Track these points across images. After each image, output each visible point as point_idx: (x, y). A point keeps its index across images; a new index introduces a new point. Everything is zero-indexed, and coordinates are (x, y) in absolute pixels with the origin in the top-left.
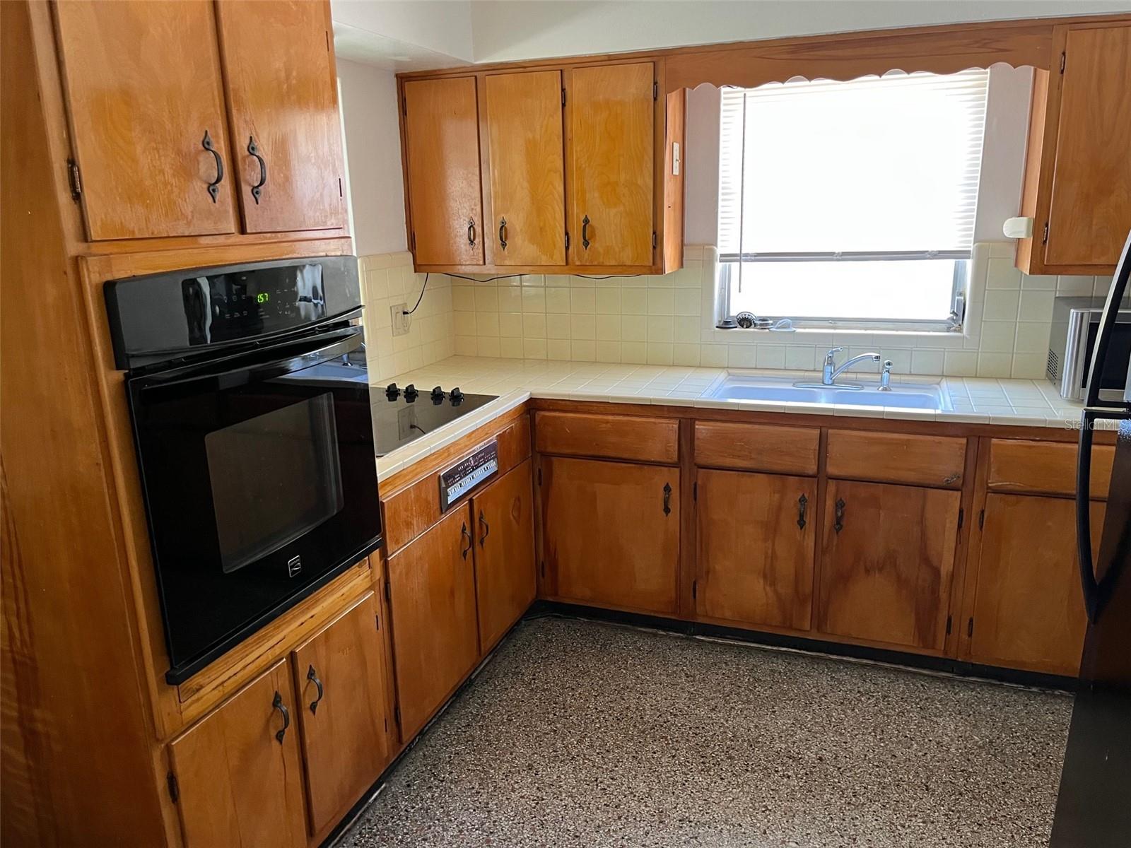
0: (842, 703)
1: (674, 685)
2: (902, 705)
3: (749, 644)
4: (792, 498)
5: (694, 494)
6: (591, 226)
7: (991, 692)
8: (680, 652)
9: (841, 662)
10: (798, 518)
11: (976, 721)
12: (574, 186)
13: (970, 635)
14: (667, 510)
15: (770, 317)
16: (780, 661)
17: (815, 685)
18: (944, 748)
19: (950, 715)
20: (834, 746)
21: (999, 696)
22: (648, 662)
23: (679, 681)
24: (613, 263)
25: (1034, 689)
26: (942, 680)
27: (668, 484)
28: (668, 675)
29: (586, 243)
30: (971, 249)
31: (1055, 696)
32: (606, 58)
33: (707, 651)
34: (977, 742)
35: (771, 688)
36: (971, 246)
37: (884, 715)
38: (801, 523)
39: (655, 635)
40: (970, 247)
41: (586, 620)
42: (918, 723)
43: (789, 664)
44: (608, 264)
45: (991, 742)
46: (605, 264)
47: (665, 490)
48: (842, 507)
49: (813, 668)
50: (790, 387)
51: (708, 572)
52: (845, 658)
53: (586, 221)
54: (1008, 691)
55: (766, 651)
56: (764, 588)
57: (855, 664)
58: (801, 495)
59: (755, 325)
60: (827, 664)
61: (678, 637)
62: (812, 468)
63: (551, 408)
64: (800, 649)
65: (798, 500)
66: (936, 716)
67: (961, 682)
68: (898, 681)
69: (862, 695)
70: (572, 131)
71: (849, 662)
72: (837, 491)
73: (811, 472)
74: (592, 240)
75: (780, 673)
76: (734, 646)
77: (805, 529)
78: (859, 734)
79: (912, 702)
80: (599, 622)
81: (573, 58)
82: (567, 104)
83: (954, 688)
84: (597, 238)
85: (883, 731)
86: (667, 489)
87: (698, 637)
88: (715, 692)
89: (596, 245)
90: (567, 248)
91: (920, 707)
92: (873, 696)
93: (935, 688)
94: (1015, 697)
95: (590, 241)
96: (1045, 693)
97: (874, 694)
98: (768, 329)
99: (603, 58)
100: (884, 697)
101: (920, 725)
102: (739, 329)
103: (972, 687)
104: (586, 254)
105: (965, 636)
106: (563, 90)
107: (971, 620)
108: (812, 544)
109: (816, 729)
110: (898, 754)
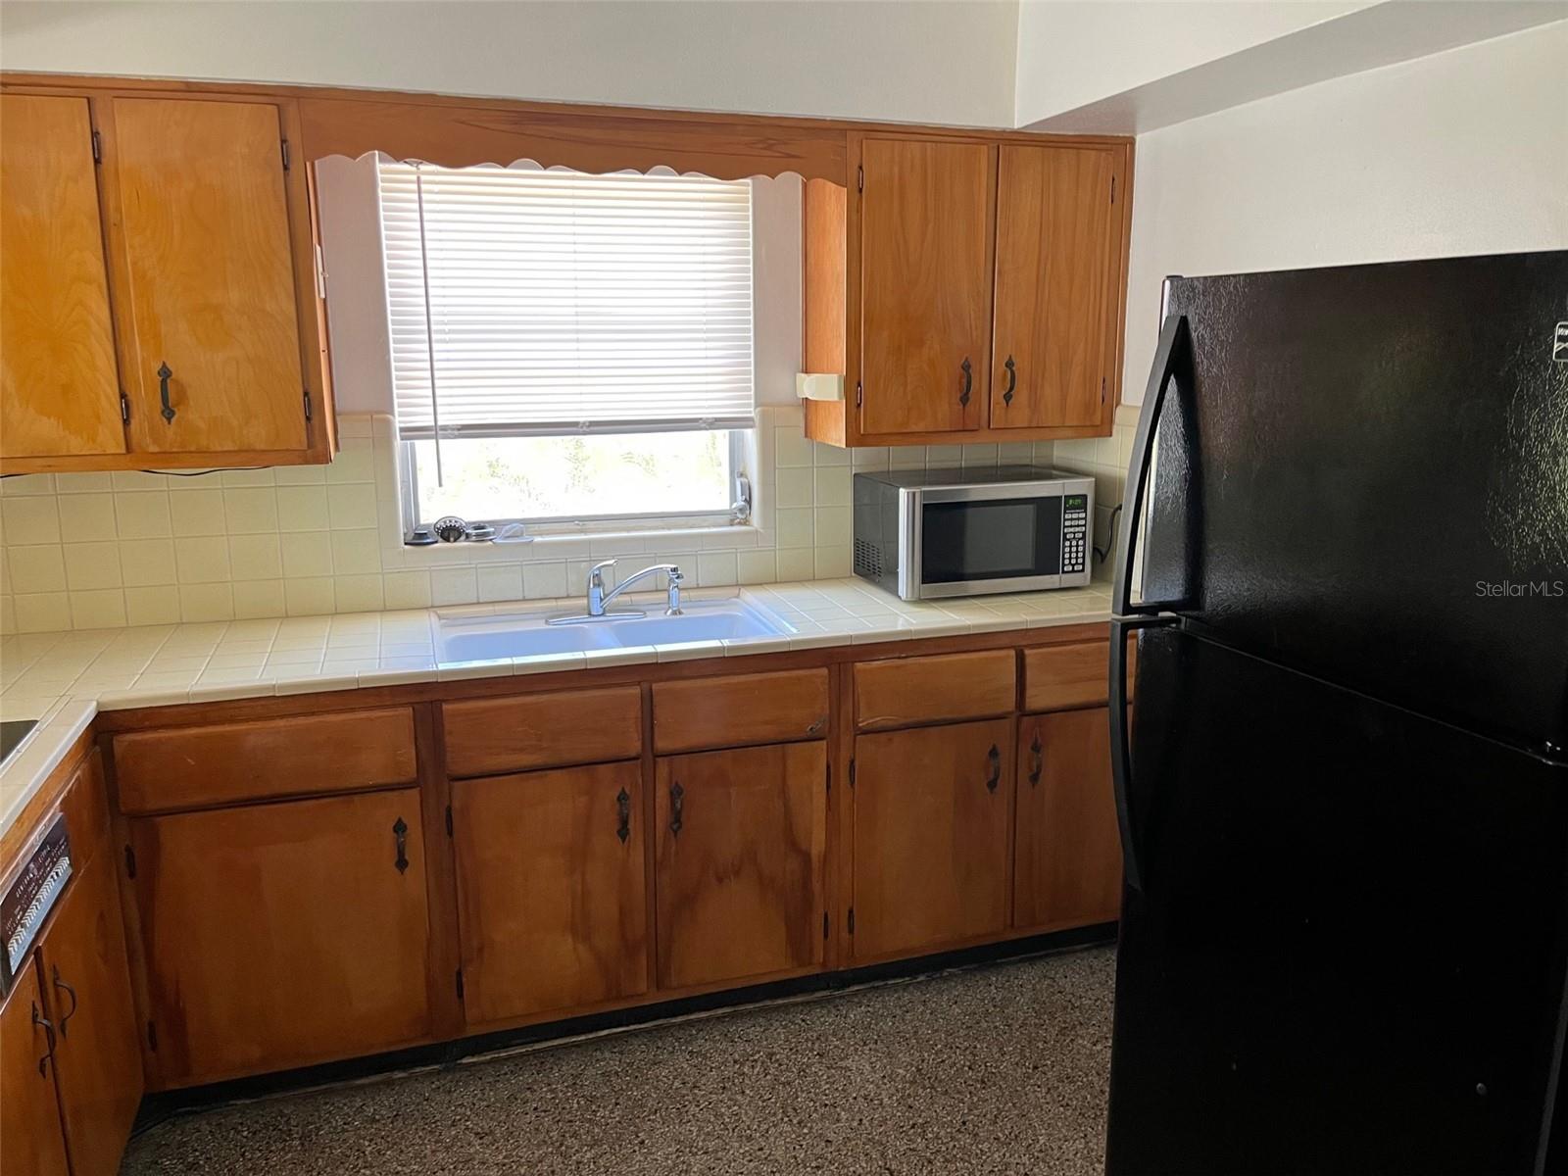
0: (724, 1088)
1: (467, 1161)
2: (796, 1059)
3: (550, 1044)
4: (608, 796)
5: (448, 824)
6: (176, 382)
7: (880, 999)
8: (448, 1098)
9: (690, 1024)
10: (616, 827)
11: (888, 1047)
12: (133, 309)
13: (851, 931)
14: (402, 864)
15: (489, 522)
16: (607, 1055)
17: (675, 1073)
18: (876, 1102)
19: (856, 1050)
20: (750, 1161)
21: (891, 1000)
22: (403, 1138)
23: (472, 1151)
24: (229, 446)
25: (921, 978)
26: (818, 1002)
27: (400, 820)
28: (447, 1149)
29: (168, 413)
30: (752, 415)
31: (945, 980)
32: (183, 87)
33: (491, 1080)
34: (905, 1076)
35: (617, 1104)
36: (752, 412)
37: (783, 1083)
38: (623, 832)
39: (390, 1083)
40: (750, 412)
41: (248, 1102)
42: (828, 1078)
43: (621, 1053)
44: (219, 449)
45: (919, 1070)
46: (213, 449)
47: (395, 831)
48: (680, 794)
49: (658, 1048)
50: (541, 625)
51: (481, 950)
52: (692, 1017)
53: (165, 373)
54: (896, 991)
55: (578, 1045)
56: (575, 948)
57: (708, 1019)
58: (620, 789)
59: (468, 536)
60: (673, 1036)
61: (430, 1074)
62: (635, 747)
63: (147, 723)
64: (627, 1025)
65: (615, 799)
66: (842, 1060)
67: (841, 997)
68: (772, 1025)
69: (742, 1064)
70: (118, 209)
71: (700, 1020)
72: (671, 773)
73: (633, 754)
74: (181, 407)
75: (617, 1073)
76: (527, 1054)
77: (629, 841)
78: (770, 1127)
79: (805, 1050)
80: (275, 1096)
81: (113, 79)
82: (103, 160)
83: (838, 1010)
84: (191, 403)
85: (795, 1109)
86: (400, 828)
87: (464, 1061)
88: (539, 1146)
89: (193, 414)
90: (126, 422)
91: (818, 1054)
92: (755, 1061)
93: (819, 1018)
94: (907, 996)
95: (176, 409)
96: (933, 979)
97: (756, 1057)
98: (491, 540)
99: (176, 87)
100: (770, 1055)
101: (831, 1080)
102: (442, 545)
103: (856, 1000)
104: (171, 431)
105: (845, 934)
106: (95, 134)
107: (851, 912)
108: (641, 859)
109: (711, 1146)
110: (831, 1136)
